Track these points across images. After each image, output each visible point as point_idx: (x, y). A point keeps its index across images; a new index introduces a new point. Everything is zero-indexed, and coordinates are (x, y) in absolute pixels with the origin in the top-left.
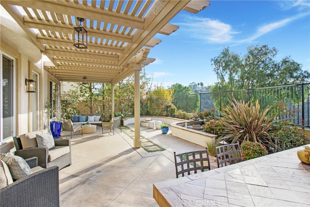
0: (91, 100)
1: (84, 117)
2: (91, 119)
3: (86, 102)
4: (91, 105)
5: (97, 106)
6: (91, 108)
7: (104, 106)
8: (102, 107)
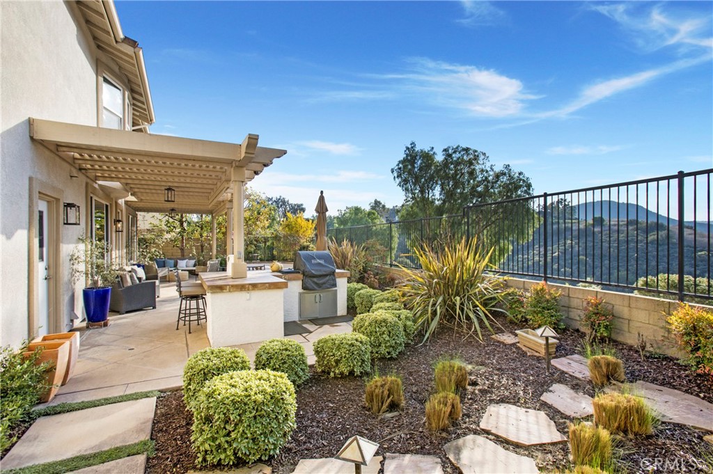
0: (183, 238)
1: (172, 262)
2: (182, 264)
3: (175, 240)
4: (183, 246)
5: (191, 246)
6: (182, 250)
7: (202, 246)
8: (200, 248)
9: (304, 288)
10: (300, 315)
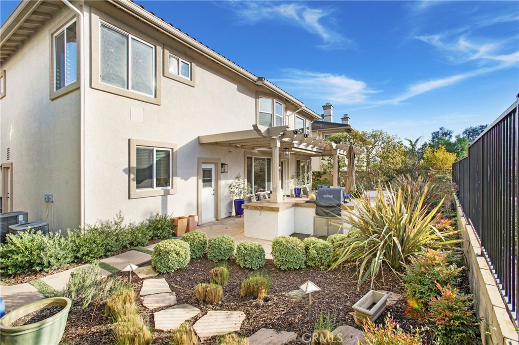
9: (317, 214)
10: (315, 231)
